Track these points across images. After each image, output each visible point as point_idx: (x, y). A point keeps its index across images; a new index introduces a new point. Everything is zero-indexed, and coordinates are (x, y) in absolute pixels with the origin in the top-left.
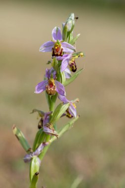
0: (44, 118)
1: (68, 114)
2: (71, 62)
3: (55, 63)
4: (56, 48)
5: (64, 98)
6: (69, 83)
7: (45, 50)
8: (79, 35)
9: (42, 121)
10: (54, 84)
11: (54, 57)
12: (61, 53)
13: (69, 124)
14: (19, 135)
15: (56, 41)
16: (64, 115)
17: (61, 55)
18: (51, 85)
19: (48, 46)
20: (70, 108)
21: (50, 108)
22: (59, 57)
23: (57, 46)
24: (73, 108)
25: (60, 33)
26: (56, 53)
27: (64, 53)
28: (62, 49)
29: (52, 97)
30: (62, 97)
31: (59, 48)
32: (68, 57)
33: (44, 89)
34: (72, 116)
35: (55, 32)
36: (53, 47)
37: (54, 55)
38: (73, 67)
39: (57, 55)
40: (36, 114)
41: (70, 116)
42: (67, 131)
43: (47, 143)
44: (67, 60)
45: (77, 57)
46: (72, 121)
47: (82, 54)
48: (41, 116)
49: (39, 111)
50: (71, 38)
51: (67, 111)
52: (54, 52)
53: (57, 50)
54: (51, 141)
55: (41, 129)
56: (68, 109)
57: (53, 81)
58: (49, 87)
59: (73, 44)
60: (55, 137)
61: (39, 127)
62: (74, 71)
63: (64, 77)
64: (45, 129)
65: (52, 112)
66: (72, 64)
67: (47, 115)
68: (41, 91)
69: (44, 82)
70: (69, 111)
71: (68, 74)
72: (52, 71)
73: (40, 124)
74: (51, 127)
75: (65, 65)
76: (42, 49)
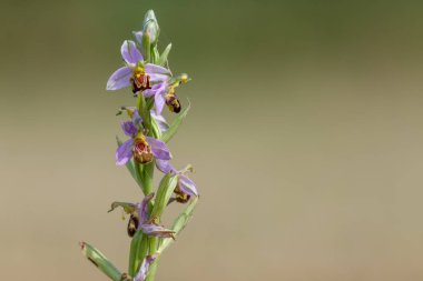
0: (136, 214)
1: (181, 197)
2: (168, 96)
3: (141, 103)
4: (138, 76)
5: (168, 166)
6: (172, 137)
8: (170, 46)
9: (135, 220)
10: (146, 143)
11: (138, 93)
12: (148, 83)
13: (184, 214)
14: (95, 256)
15: (134, 65)
16: (171, 200)
17: (148, 87)
18: (141, 145)
20: (183, 182)
21: (145, 192)
22: (146, 91)
23: (139, 72)
24: (188, 182)
26: (138, 85)
27: (153, 83)
28: (148, 77)
29: (143, 169)
30: (164, 163)
31: (142, 76)
32: (163, 88)
33: (129, 156)
34: (188, 197)
35: (126, 50)
36: (131, 76)
37: (136, 89)
38: (174, 105)
39: (143, 89)
40: (120, 208)
41: (185, 198)
42: (184, 227)
43: (153, 257)
44: (162, 93)
45: (177, 84)
46: (189, 207)
47: (185, 77)
48: (129, 212)
49: (124, 205)
50: (157, 54)
51: (177, 191)
52: (135, 85)
53: (141, 81)
54: (160, 251)
55: (136, 235)
56: (177, 187)
57: (142, 137)
58: (138, 150)
60: (167, 242)
61: (131, 233)
62: (177, 110)
63: (159, 130)
64: (147, 228)
65: (153, 194)
66: (172, 99)
67: (146, 202)
68: (125, 160)
69: (127, 144)
70: (182, 189)
71: (162, 124)
72: (137, 121)
73: (133, 226)
74: (157, 221)
75: (160, 102)
76: (111, 84)
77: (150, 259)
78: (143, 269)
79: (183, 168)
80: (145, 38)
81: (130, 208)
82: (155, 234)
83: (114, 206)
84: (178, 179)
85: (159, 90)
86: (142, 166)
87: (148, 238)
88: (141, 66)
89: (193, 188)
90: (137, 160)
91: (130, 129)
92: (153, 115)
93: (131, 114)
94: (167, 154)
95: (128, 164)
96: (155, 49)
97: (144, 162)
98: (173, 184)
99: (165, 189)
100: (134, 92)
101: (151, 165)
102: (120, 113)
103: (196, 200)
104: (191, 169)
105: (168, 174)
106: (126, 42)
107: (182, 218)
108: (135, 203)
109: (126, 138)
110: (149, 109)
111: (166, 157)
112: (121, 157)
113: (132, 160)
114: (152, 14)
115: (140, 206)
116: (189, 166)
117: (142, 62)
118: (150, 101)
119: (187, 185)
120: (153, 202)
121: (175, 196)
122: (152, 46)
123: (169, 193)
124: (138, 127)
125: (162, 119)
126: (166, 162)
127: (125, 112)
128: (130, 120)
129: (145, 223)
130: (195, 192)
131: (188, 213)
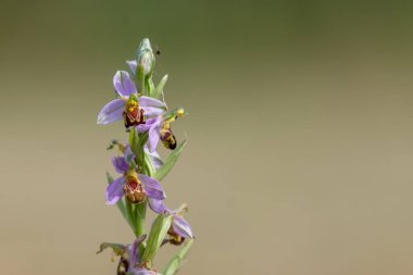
0: (126, 256)
1: (175, 238)
2: (164, 131)
3: (134, 138)
4: (132, 109)
5: (162, 206)
7: (107, 119)
8: (166, 77)
9: (125, 263)
10: (139, 182)
11: (131, 128)
12: (142, 117)
13: (178, 257)
15: (127, 98)
16: (165, 242)
17: (142, 122)
18: (133, 183)
19: (111, 111)
20: (177, 223)
21: (137, 233)
22: (140, 126)
24: (182, 223)
26: (132, 119)
27: (147, 117)
28: (142, 111)
29: (134, 209)
30: (157, 203)
31: (136, 109)
32: (158, 123)
33: (120, 195)
34: (183, 239)
35: (119, 82)
36: (124, 109)
37: (128, 124)
38: (169, 141)
39: (136, 123)
40: (110, 250)
41: (179, 239)
42: (177, 271)
44: (157, 128)
45: (173, 119)
46: (183, 250)
47: (181, 111)
48: (119, 253)
49: (114, 246)
50: (152, 86)
51: (171, 232)
52: (127, 119)
53: (134, 115)
56: (171, 228)
57: (135, 175)
58: (130, 189)
62: (173, 147)
63: (152, 166)
64: (138, 272)
65: (145, 236)
66: (168, 134)
67: (137, 245)
68: (116, 199)
69: (119, 180)
70: (176, 230)
71: (157, 160)
72: (130, 157)
73: (122, 269)
74: (149, 265)
75: (154, 138)
76: (102, 118)
79: (177, 207)
80: (139, 69)
81: (120, 249)
83: (103, 247)
84: (172, 219)
85: (154, 125)
86: (133, 206)
88: (134, 99)
89: (188, 231)
90: (129, 199)
91: (122, 165)
92: (146, 150)
93: (123, 149)
94: (161, 193)
95: (119, 203)
96: (150, 80)
97: (137, 202)
98: (166, 225)
99: (159, 230)
100: (127, 126)
101: (144, 205)
102: (111, 147)
103: (190, 243)
104: (186, 209)
105: (162, 214)
106: (118, 73)
107: (176, 261)
108: (125, 245)
109: (117, 175)
110: (142, 144)
111: (160, 196)
112: (111, 196)
113: (124, 198)
114: (147, 42)
115: (131, 248)
116: (184, 206)
117: (136, 95)
118: (144, 136)
119: (182, 227)
120: (145, 244)
121: (168, 237)
122: (147, 77)
123: (163, 235)
124: (130, 163)
125: (155, 154)
126: (160, 202)
127: (116, 147)
128: (122, 155)
129: (136, 266)
130: (190, 234)
131: (181, 256)
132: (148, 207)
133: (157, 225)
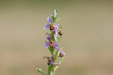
0: (50, 60)
1: (61, 56)
2: (59, 31)
3: (52, 33)
4: (52, 26)
7: (46, 28)
8: (59, 19)
9: (50, 61)
10: (53, 43)
14: (40, 70)
15: (50, 23)
16: (59, 56)
17: (54, 29)
18: (52, 43)
19: (47, 26)
20: (62, 52)
21: (52, 54)
22: (53, 30)
23: (52, 25)
24: (63, 52)
25: (51, 20)
26: (52, 28)
27: (55, 28)
28: (54, 27)
29: (52, 49)
30: (57, 47)
31: (53, 26)
32: (57, 29)
33: (49, 46)
34: (63, 56)
35: (49, 20)
36: (50, 26)
37: (51, 30)
38: (60, 33)
39: (52, 29)
41: (62, 56)
42: (61, 63)
44: (57, 31)
45: (61, 28)
46: (63, 58)
47: (63, 27)
49: (47, 57)
51: (60, 54)
52: (51, 29)
54: (56, 69)
55: (50, 65)
57: (52, 41)
59: (58, 23)
60: (57, 67)
61: (49, 64)
62: (61, 35)
63: (56, 39)
64: (52, 63)
65: (54, 55)
66: (60, 32)
67: (52, 57)
69: (48, 42)
70: (61, 54)
73: (49, 63)
74: (55, 62)
75: (57, 33)
76: (45, 28)
77: (53, 71)
78: (51, 74)
80: (53, 17)
81: (48, 58)
82: (54, 65)
83: (44, 58)
84: (60, 51)
86: (51, 48)
87: (53, 66)
89: (64, 54)
90: (51, 47)
91: (49, 39)
92: (55, 35)
93: (49, 35)
96: (56, 19)
97: (52, 47)
100: (50, 30)
101: (54, 48)
102: (46, 34)
103: (64, 56)
105: (58, 50)
106: (48, 17)
107: (61, 61)
110: (54, 34)
111: (58, 46)
113: (49, 47)
114: (55, 11)
115: (51, 58)
116: (63, 48)
117: (53, 23)
118: (54, 32)
119: (63, 53)
120: (54, 57)
121: (59, 55)
122: (55, 19)
123: (58, 55)
124: (51, 38)
125: (57, 36)
126: (58, 47)
127: (48, 34)
128: (49, 36)
129: (52, 62)
130: (65, 55)
131: (62, 59)
132: (55, 48)
133: (57, 52)
